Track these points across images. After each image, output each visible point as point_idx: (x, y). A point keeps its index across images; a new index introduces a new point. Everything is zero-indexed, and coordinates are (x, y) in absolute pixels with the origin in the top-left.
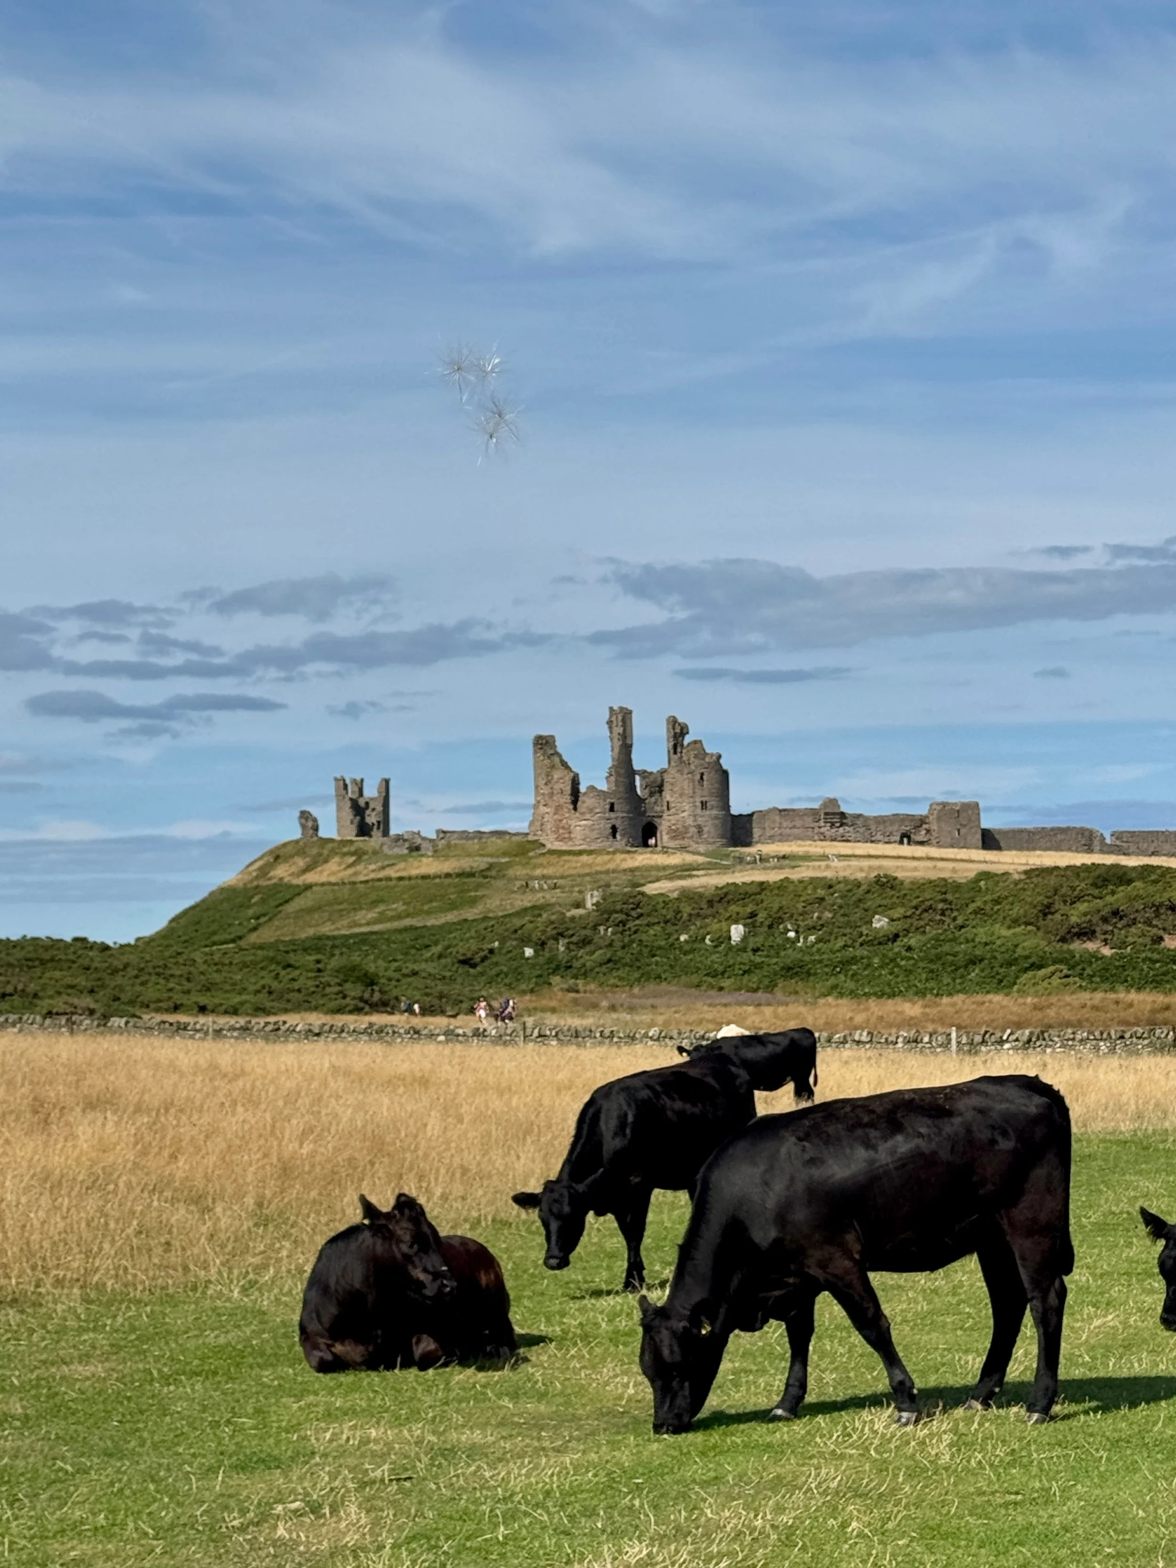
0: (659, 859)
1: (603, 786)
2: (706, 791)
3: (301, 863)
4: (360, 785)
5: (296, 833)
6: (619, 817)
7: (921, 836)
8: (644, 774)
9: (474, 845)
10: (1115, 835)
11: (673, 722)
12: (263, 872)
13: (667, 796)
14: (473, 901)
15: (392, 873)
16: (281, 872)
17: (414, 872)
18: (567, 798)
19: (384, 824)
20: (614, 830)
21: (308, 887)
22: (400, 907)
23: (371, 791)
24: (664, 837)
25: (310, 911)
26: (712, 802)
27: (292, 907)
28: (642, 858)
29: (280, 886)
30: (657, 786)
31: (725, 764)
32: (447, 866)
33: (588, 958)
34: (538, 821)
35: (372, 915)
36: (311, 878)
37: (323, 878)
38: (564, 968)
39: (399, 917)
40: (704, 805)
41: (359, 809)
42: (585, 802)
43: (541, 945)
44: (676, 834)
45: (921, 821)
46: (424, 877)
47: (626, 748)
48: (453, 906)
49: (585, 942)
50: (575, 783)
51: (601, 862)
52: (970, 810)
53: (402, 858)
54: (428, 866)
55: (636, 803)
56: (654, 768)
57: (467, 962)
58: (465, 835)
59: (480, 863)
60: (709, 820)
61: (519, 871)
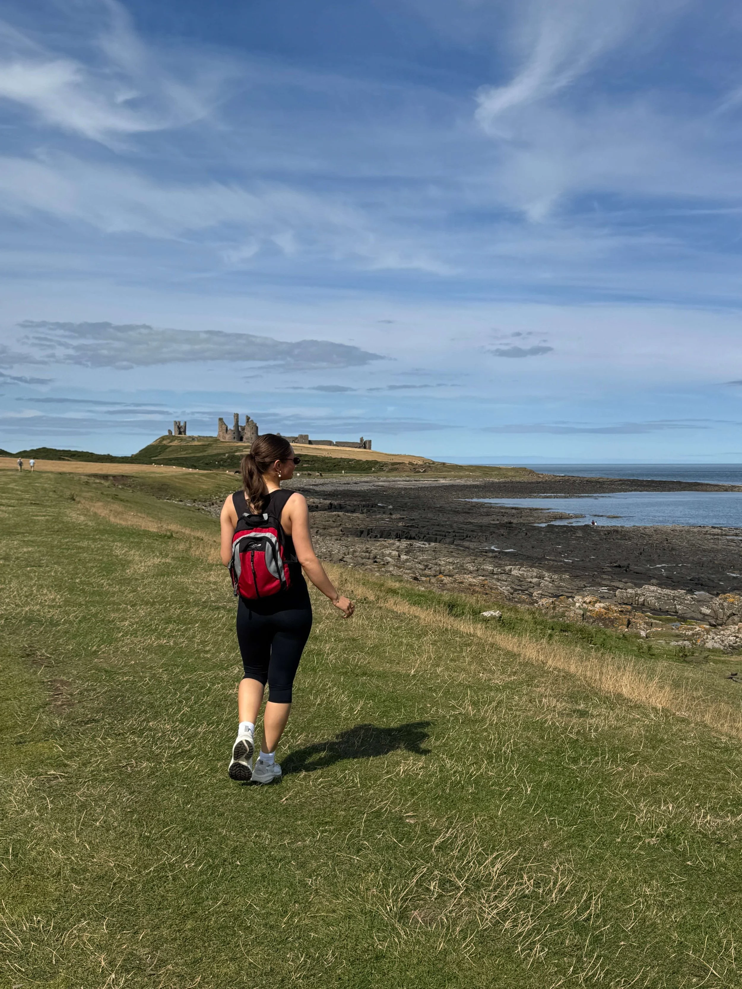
0: (243, 444)
1: (233, 429)
2: (253, 431)
3: (169, 441)
4: (180, 422)
5: (167, 434)
6: (236, 435)
7: (297, 441)
8: (241, 426)
9: (205, 439)
10: (336, 442)
11: (247, 416)
12: (160, 442)
13: (245, 431)
14: (205, 451)
15: (188, 444)
16: (165, 442)
17: (193, 444)
18: (225, 431)
19: (185, 431)
20: (234, 438)
21: (171, 446)
22: (190, 451)
23: (182, 424)
24: (244, 439)
25: (172, 451)
26: (255, 433)
27: (167, 450)
28: (240, 444)
29: (165, 445)
30: (243, 429)
31: (257, 425)
32: (200, 443)
33: (226, 464)
34: (219, 435)
35: (185, 453)
36: (171, 444)
37: (174, 444)
38: (222, 466)
39: (190, 453)
40: (253, 433)
41: (179, 428)
42: (229, 432)
43: (218, 462)
44: (247, 439)
45: (297, 438)
46: (195, 445)
47: (237, 422)
48: (201, 452)
49: (225, 462)
50: (227, 428)
51: (232, 444)
52: (307, 436)
53: (191, 441)
54: (196, 443)
55: (239, 432)
56: (243, 425)
57: (207, 464)
58: (204, 437)
59: (207, 443)
60: (254, 436)
61: (215, 445)
